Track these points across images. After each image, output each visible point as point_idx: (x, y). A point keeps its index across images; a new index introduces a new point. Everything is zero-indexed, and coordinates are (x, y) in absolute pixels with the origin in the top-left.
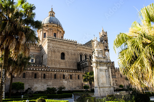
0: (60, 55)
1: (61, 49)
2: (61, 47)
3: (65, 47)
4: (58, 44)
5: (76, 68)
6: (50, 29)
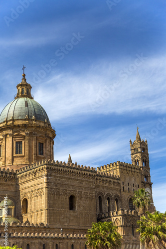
0: (68, 200)
1: (69, 187)
2: (70, 183)
3: (75, 183)
4: (64, 178)
6: (31, 134)
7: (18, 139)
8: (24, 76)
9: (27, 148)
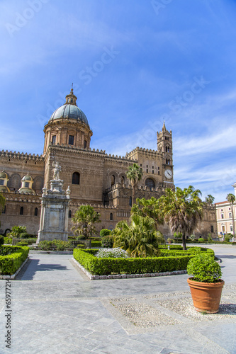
0: (71, 176)
1: (73, 165)
2: (75, 162)
3: (81, 162)
4: (69, 157)
5: (101, 200)
6: (62, 129)
7: (54, 134)
8: (72, 90)
9: (59, 140)
